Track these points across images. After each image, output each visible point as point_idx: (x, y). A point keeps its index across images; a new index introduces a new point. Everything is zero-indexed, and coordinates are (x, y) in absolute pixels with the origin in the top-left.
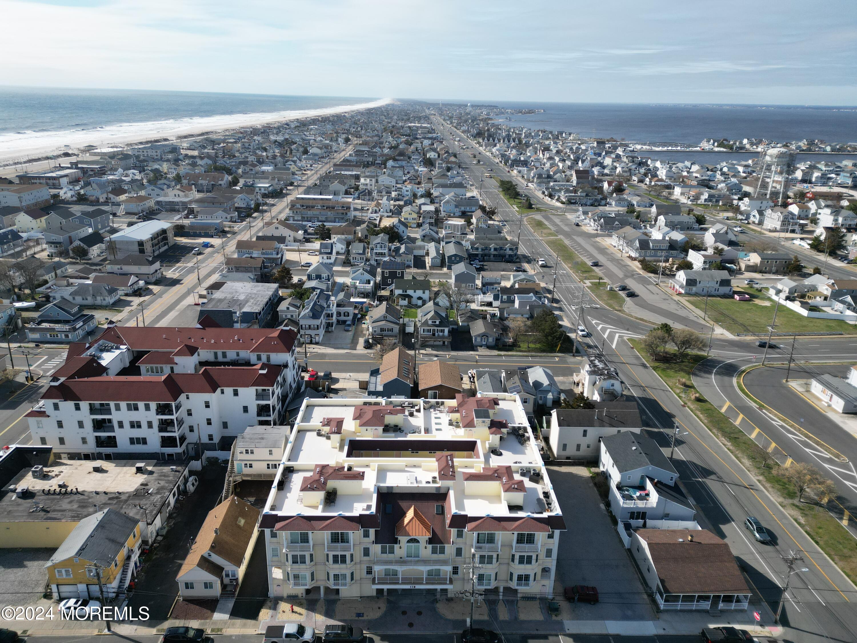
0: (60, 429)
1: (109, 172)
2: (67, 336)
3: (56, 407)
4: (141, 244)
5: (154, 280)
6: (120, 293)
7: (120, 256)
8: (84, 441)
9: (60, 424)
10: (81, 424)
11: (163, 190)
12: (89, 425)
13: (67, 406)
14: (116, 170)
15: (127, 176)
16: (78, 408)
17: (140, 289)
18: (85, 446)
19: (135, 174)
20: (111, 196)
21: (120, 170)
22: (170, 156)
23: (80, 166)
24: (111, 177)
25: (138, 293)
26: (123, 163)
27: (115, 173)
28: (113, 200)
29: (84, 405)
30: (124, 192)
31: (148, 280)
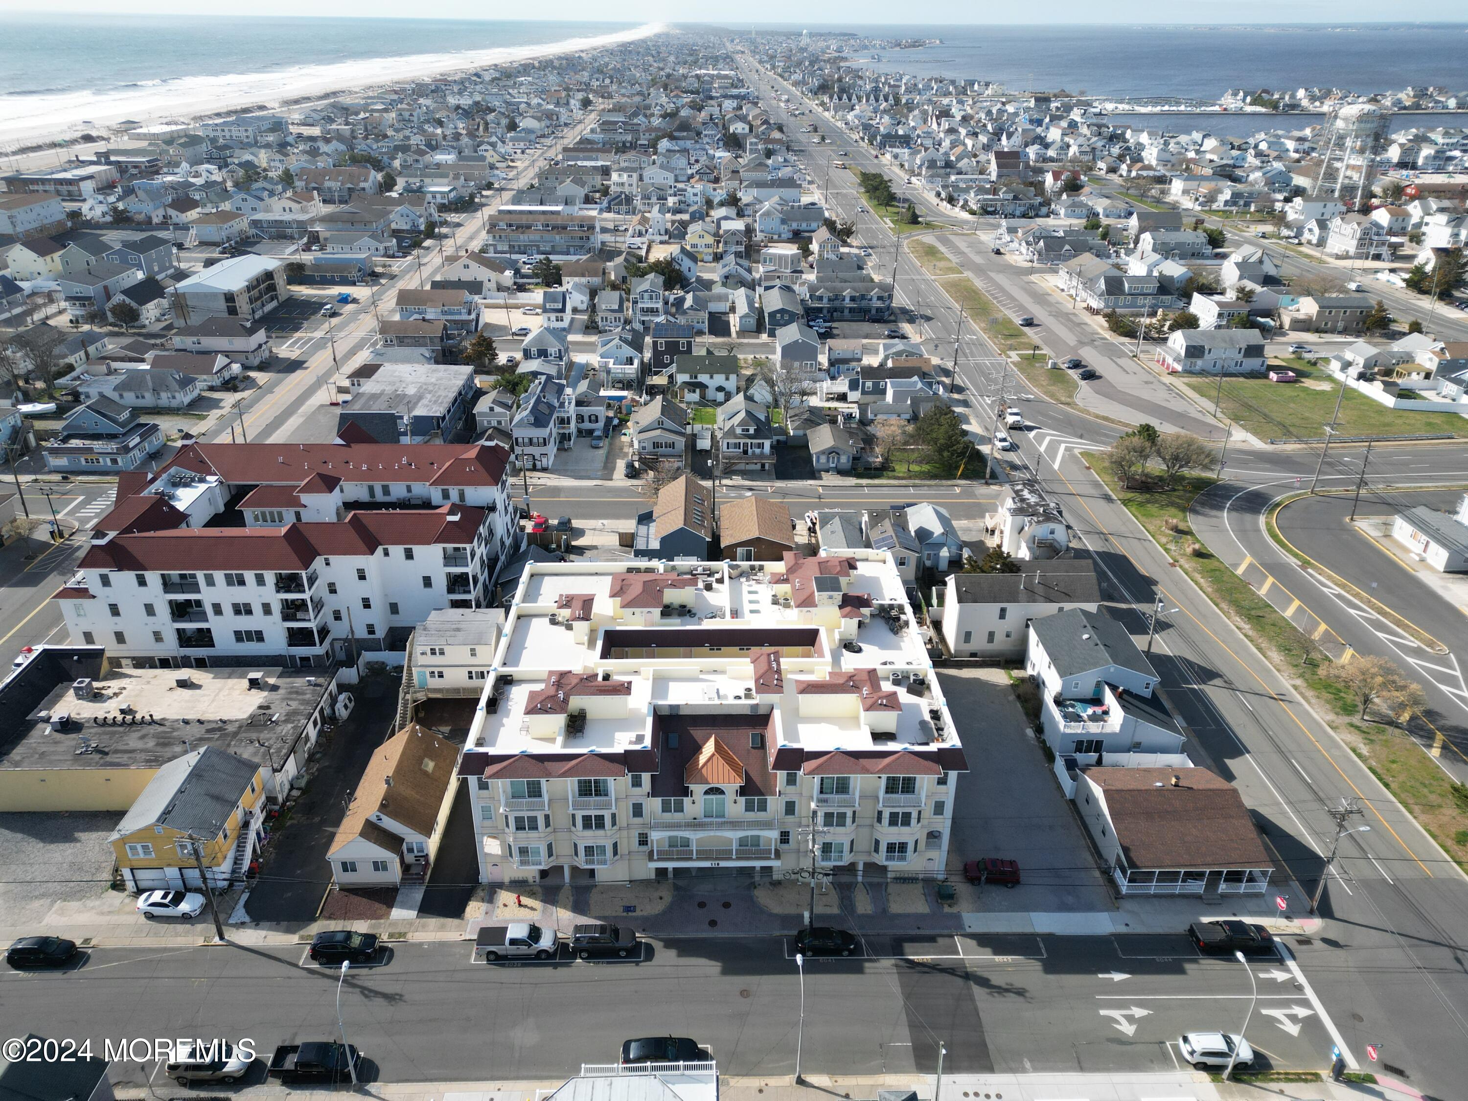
0: (116, 618)
1: (165, 170)
2: (114, 461)
3: (105, 581)
4: (230, 297)
5: (256, 362)
6: (200, 385)
7: (195, 320)
8: (158, 637)
9: (114, 610)
10: (150, 610)
11: (262, 200)
12: (163, 612)
13: (124, 579)
14: (177, 165)
15: (197, 175)
16: (142, 582)
17: (233, 378)
18: (159, 645)
19: (210, 172)
20: (172, 212)
21: (185, 165)
22: (271, 138)
23: (113, 158)
24: (169, 178)
25: (230, 385)
26: (189, 152)
27: (176, 170)
28: (175, 220)
29: (153, 577)
30: (194, 204)
31: (248, 363)
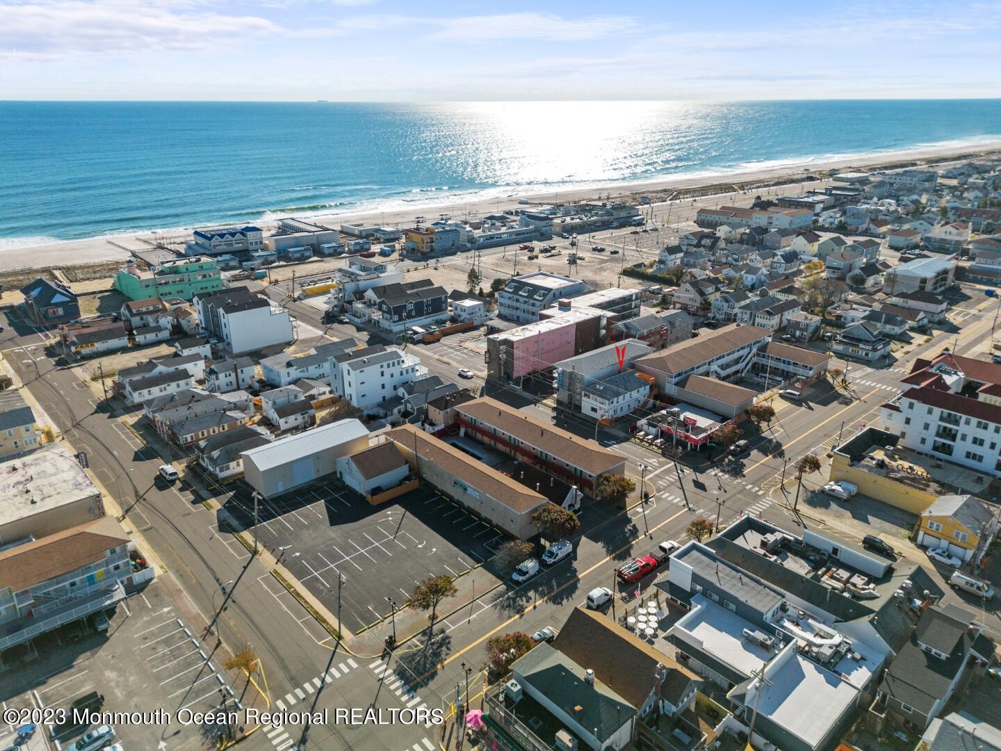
0: (907, 426)
1: (862, 201)
2: (867, 355)
3: (911, 406)
4: (924, 281)
5: (937, 319)
6: (907, 326)
8: (923, 441)
9: (908, 421)
10: (926, 427)
11: (933, 225)
12: (933, 429)
13: (921, 407)
14: (871, 198)
15: (882, 205)
16: (930, 412)
17: (923, 326)
18: (922, 446)
19: (891, 205)
20: (872, 226)
21: (875, 199)
22: (927, 185)
23: (833, 192)
24: (865, 206)
26: (877, 191)
27: (869, 201)
28: (872, 231)
29: (937, 411)
30: (885, 223)
31: (932, 319)
